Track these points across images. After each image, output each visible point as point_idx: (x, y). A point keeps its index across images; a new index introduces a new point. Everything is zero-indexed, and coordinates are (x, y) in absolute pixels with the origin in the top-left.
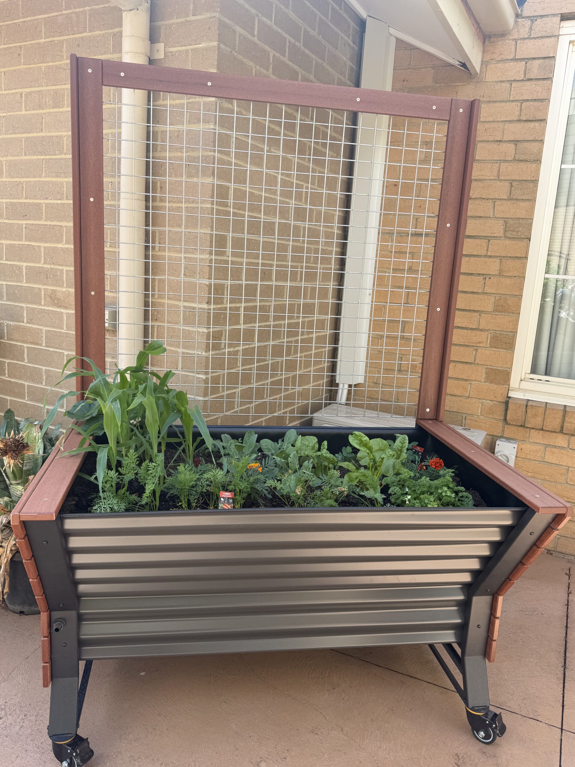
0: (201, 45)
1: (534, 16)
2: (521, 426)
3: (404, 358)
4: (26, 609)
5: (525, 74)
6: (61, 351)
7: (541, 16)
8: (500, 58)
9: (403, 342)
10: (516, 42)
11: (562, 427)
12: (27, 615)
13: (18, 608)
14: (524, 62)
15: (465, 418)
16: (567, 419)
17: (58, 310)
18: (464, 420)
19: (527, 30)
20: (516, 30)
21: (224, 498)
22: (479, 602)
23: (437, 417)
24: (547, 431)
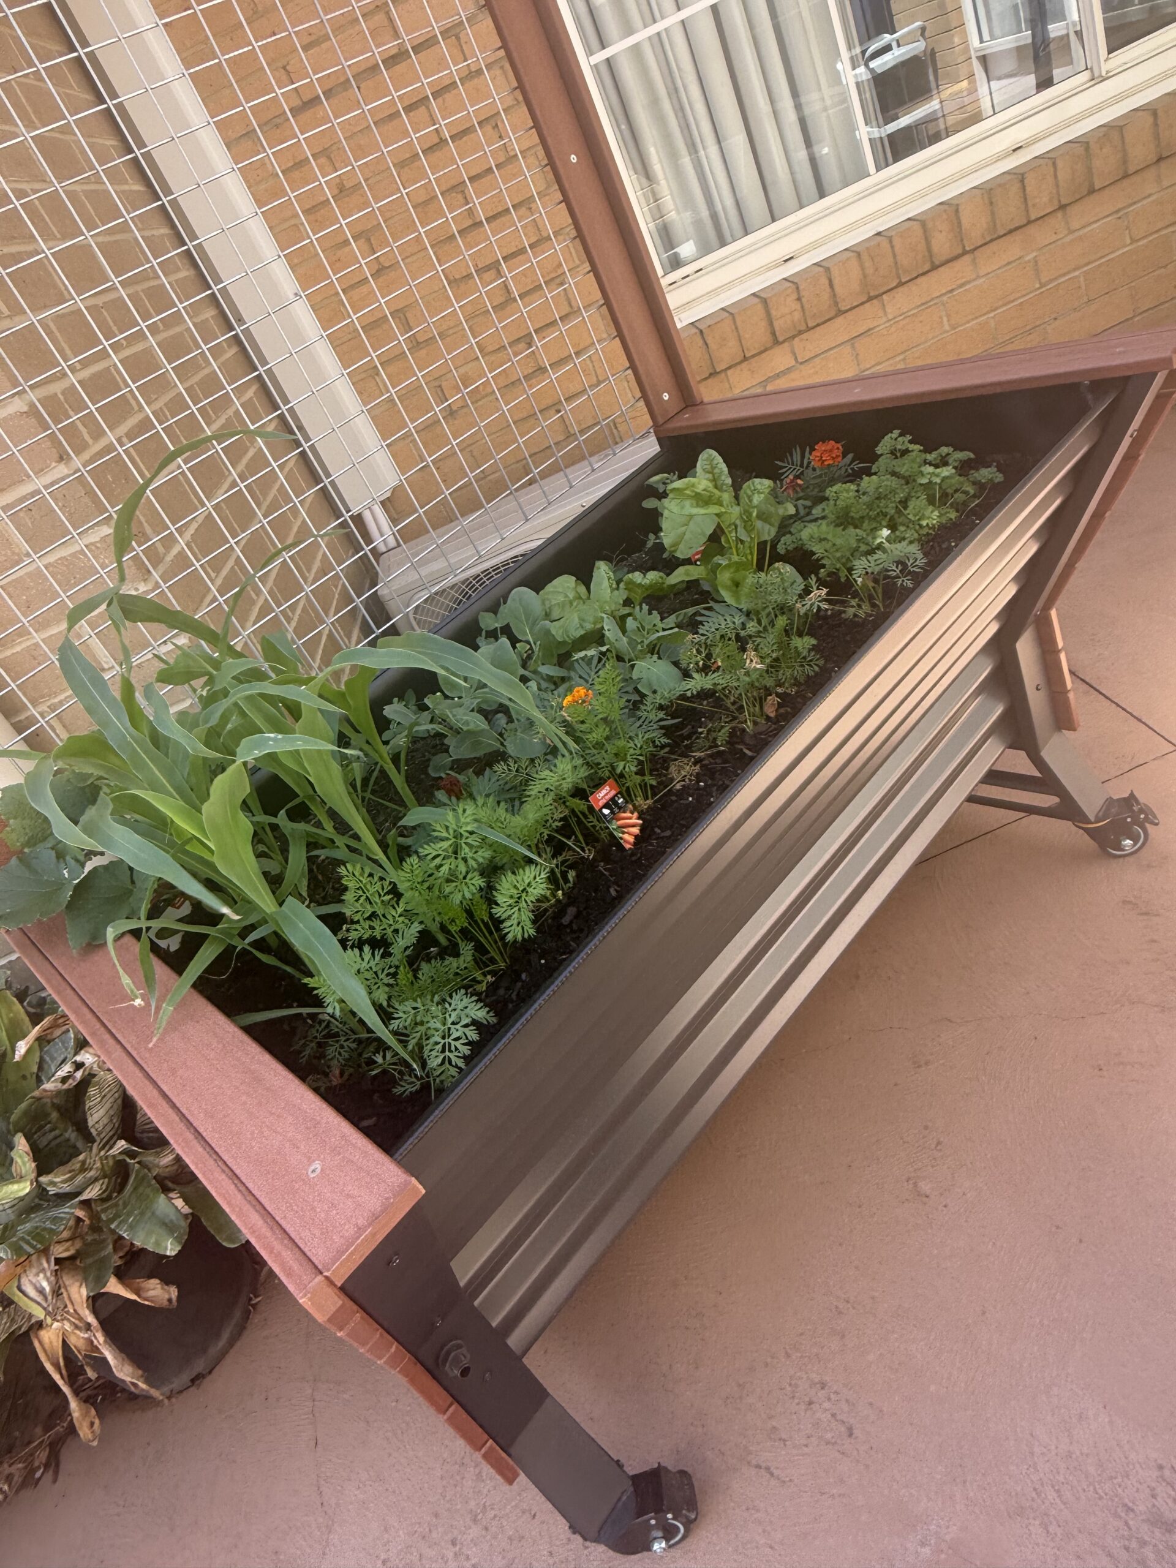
4: (199, 1366)
9: (420, 353)
11: (774, 334)
12: (210, 1372)
13: (185, 1378)
15: (615, 425)
16: (773, 313)
18: (615, 431)
21: (606, 806)
22: (1025, 649)
23: (687, 399)
24: (753, 356)
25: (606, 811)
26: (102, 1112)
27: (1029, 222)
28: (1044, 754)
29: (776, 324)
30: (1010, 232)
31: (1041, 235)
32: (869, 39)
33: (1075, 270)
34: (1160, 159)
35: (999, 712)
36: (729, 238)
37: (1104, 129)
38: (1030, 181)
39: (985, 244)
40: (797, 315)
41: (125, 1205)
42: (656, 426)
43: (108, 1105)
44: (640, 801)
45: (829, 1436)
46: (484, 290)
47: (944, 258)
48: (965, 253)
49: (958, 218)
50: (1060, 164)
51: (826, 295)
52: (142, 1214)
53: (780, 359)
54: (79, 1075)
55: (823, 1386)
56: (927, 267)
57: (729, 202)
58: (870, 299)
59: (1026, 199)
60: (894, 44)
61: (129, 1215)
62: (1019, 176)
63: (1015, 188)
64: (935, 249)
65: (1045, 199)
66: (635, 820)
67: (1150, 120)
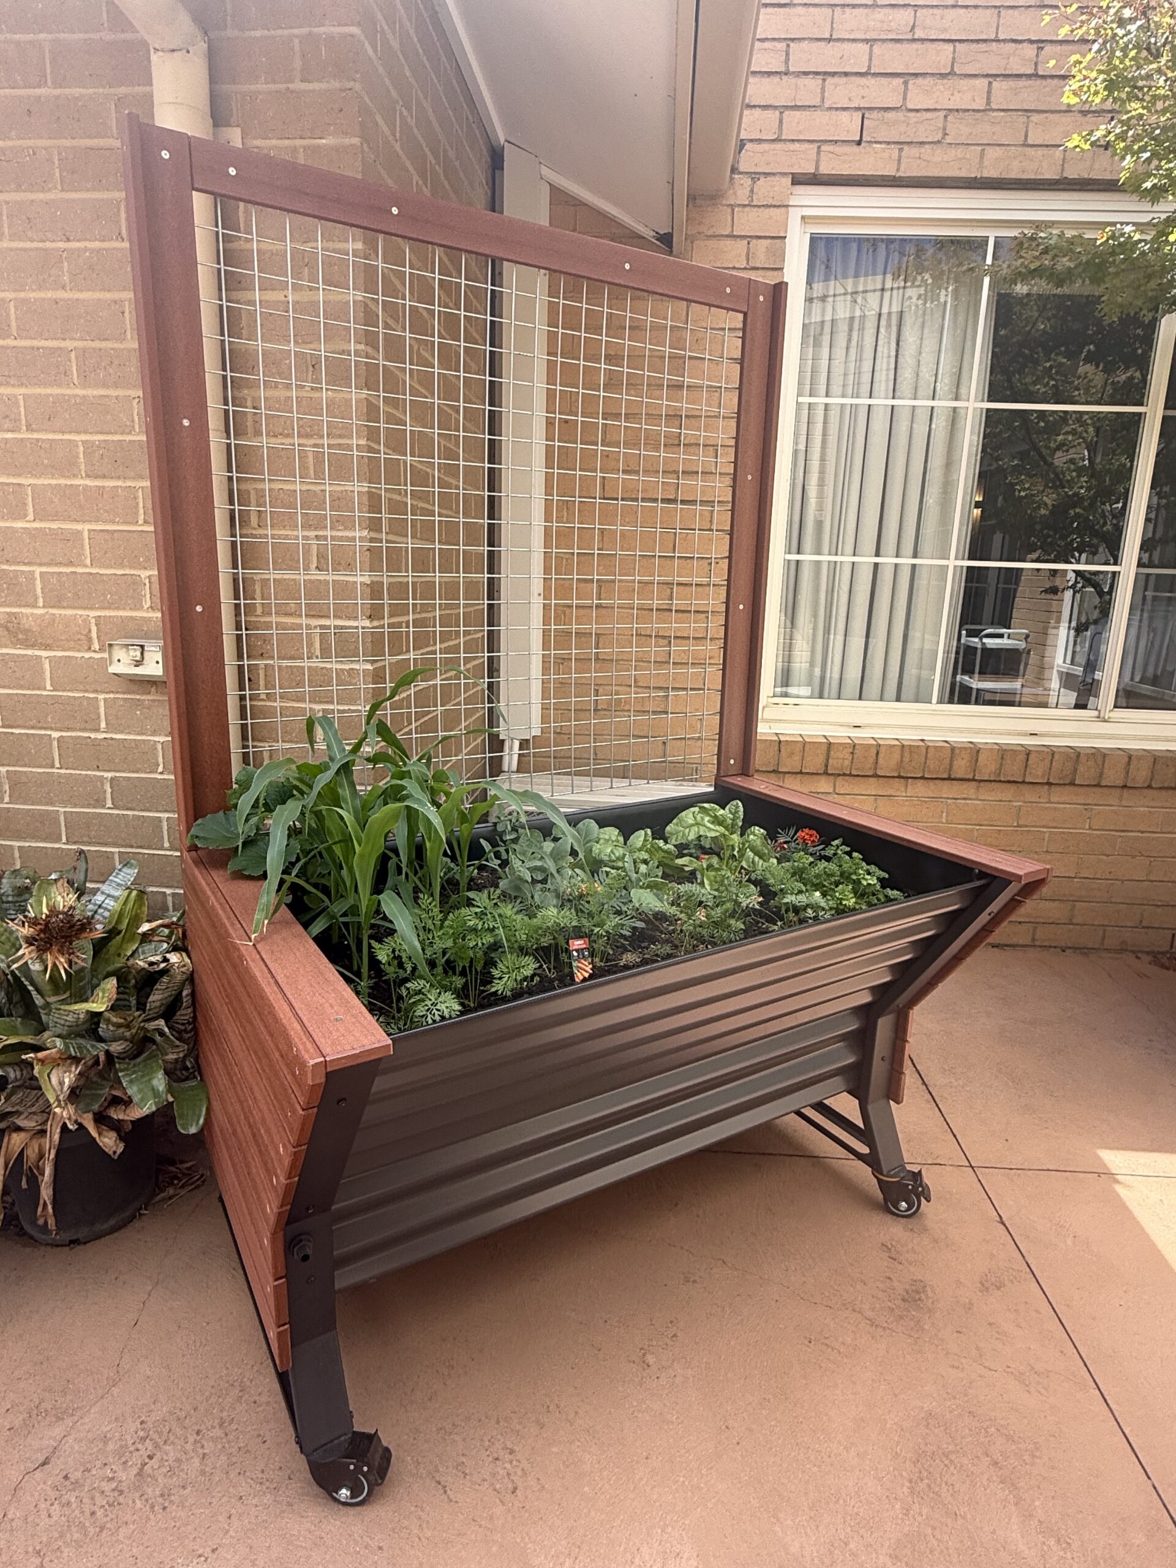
0: (324, 141)
1: (755, 173)
2: (774, 771)
3: (601, 690)
4: (82, 1233)
5: (748, 260)
6: (43, 732)
7: (764, 173)
8: (710, 233)
9: (598, 666)
10: (733, 210)
11: (826, 766)
12: (85, 1243)
14: (745, 242)
16: (832, 753)
17: (29, 652)
19: (747, 192)
20: (731, 191)
21: (577, 951)
22: (884, 1026)
23: (745, 770)
24: (808, 773)
25: (575, 954)
26: (160, 997)
27: (1024, 782)
28: (870, 1108)
29: (830, 761)
30: (1009, 782)
31: (1030, 795)
32: (992, 624)
33: (1044, 827)
34: (1125, 786)
35: (851, 1061)
36: (826, 694)
37: (1093, 751)
38: (1032, 757)
39: (990, 781)
40: (847, 763)
41: (135, 1065)
42: (718, 776)
43: (166, 995)
44: (597, 960)
45: (498, 1486)
46: (654, 650)
47: (959, 776)
48: (973, 780)
49: (977, 756)
50: (1056, 757)
51: (872, 760)
52: (142, 1076)
53: (824, 785)
54: (163, 965)
55: (512, 1452)
56: (945, 776)
57: (836, 675)
58: (899, 777)
59: (1026, 767)
60: (1006, 636)
61: (134, 1072)
62: (1028, 753)
63: (1022, 757)
64: (955, 767)
65: (1040, 773)
66: (589, 968)
67: (1127, 760)
